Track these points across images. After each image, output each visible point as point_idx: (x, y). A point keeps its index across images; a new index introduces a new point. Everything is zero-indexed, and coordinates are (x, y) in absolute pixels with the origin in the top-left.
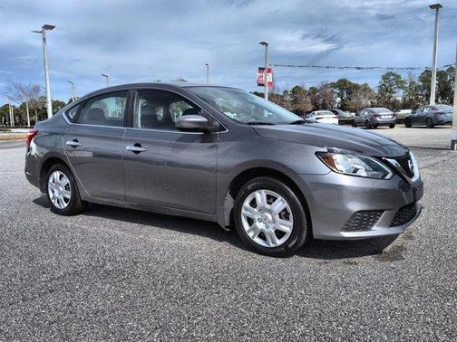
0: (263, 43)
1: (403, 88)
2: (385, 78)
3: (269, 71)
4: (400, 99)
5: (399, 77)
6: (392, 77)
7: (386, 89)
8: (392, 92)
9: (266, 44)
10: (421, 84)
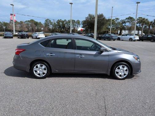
0: (12, 5)
1: (52, 24)
2: (46, 21)
3: (15, 15)
4: (51, 28)
5: (51, 21)
6: (48, 21)
7: (47, 25)
8: (48, 25)
9: (13, 5)
10: (57, 24)
